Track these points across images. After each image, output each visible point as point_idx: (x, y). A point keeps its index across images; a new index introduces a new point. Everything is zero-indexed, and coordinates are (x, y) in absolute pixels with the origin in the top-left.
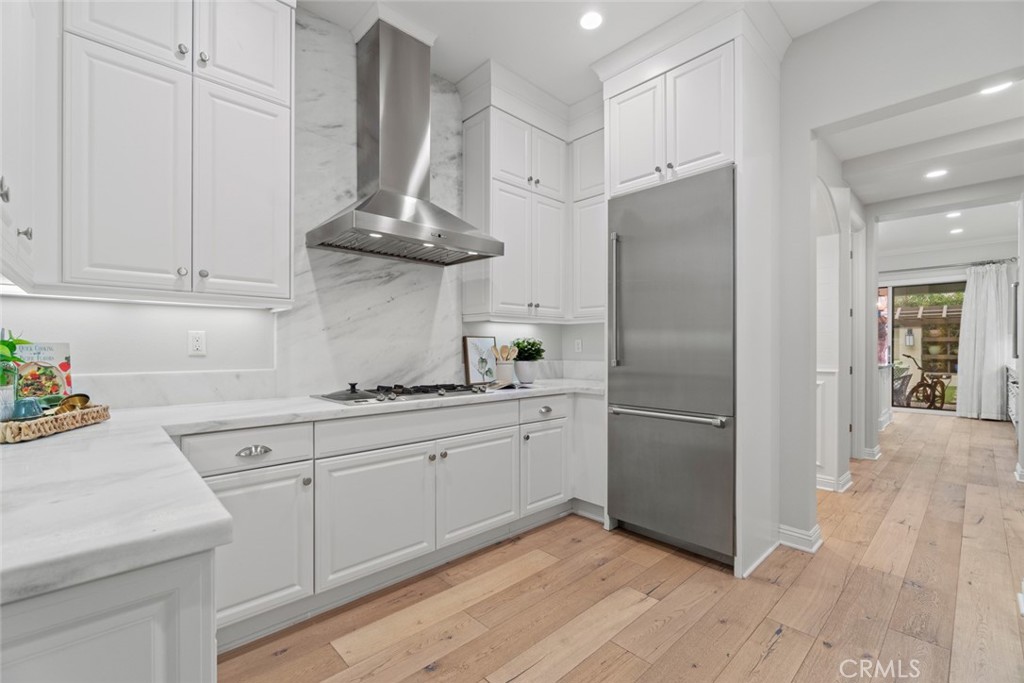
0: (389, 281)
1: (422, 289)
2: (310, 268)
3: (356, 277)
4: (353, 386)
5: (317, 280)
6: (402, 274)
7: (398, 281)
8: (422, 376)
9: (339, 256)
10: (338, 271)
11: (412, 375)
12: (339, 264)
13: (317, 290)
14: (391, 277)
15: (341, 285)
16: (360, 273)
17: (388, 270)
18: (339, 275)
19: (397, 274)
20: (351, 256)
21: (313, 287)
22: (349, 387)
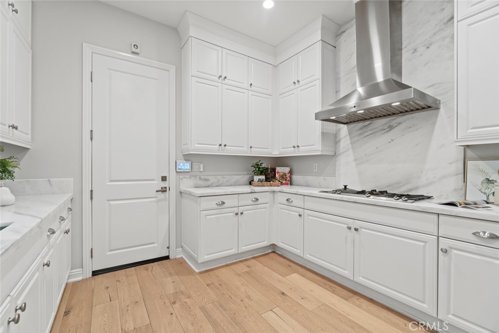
0: (390, 130)
1: (417, 129)
2: (348, 134)
3: (370, 132)
4: (345, 187)
5: (351, 139)
6: (400, 124)
7: (396, 129)
8: (417, 188)
9: (361, 124)
10: (360, 132)
11: (408, 187)
12: (361, 129)
13: (351, 143)
14: (391, 128)
15: (361, 139)
16: (372, 130)
17: (389, 124)
18: (361, 134)
19: (396, 125)
20: (367, 123)
21: (349, 142)
22: (344, 187)
